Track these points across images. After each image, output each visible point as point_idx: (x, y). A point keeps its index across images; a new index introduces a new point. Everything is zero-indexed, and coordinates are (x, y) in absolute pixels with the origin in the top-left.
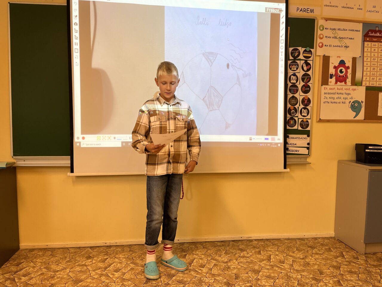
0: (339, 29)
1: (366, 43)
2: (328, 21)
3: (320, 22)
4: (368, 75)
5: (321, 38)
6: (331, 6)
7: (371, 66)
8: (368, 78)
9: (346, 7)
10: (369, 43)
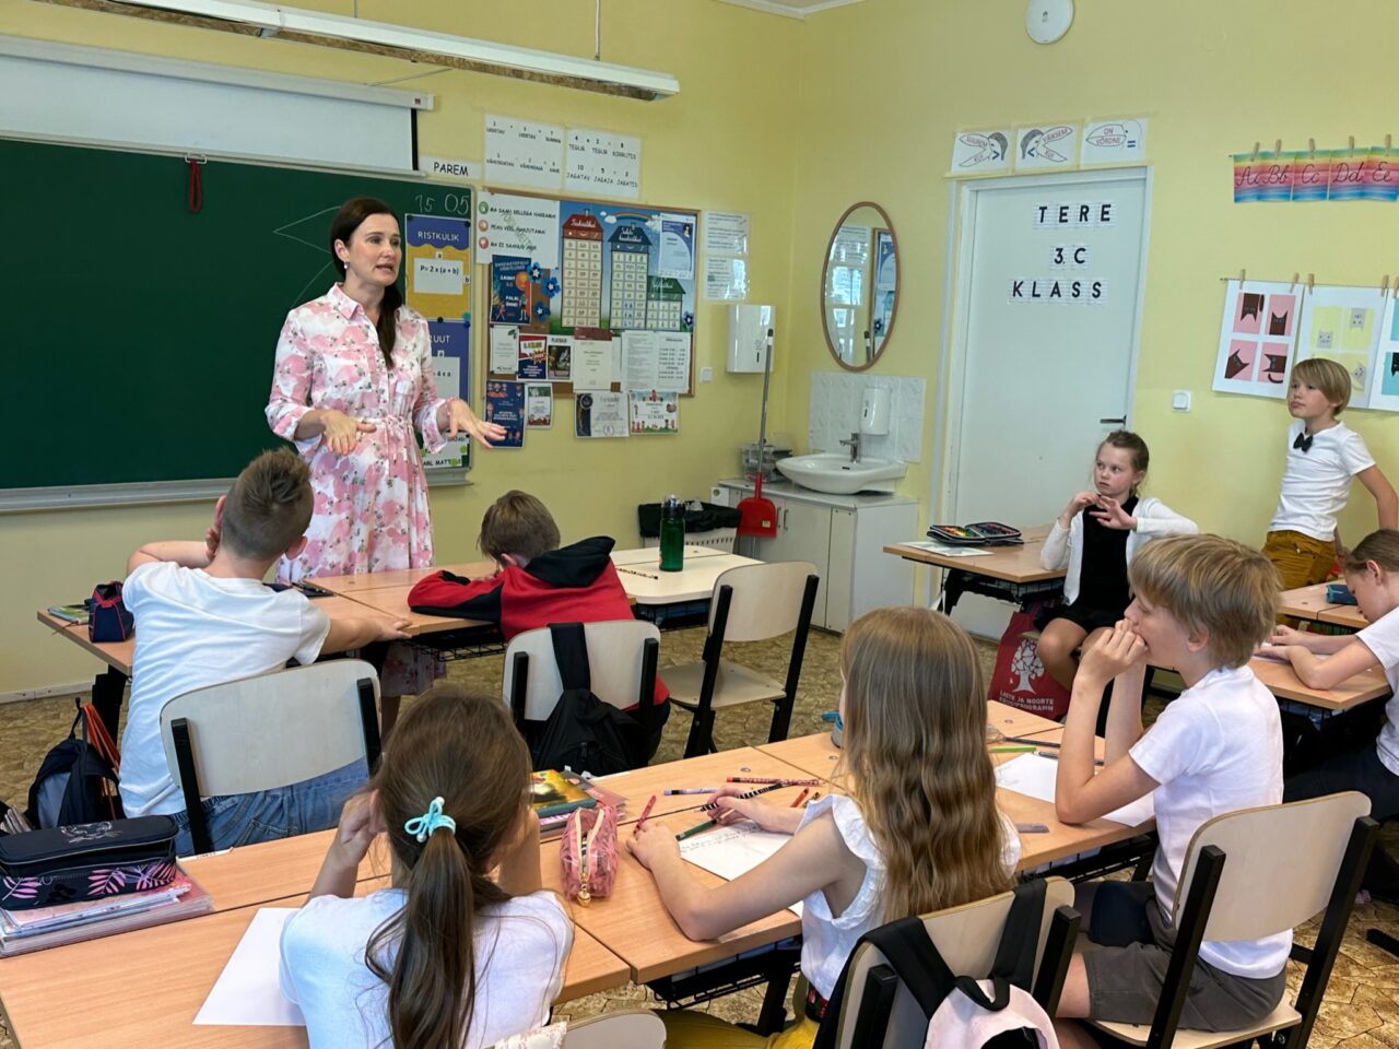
0: (517, 212)
1: (567, 242)
2: (496, 195)
3: (481, 197)
4: (573, 305)
5: (484, 230)
6: (500, 163)
7: (576, 288)
8: (572, 310)
9: (528, 167)
10: (573, 242)
